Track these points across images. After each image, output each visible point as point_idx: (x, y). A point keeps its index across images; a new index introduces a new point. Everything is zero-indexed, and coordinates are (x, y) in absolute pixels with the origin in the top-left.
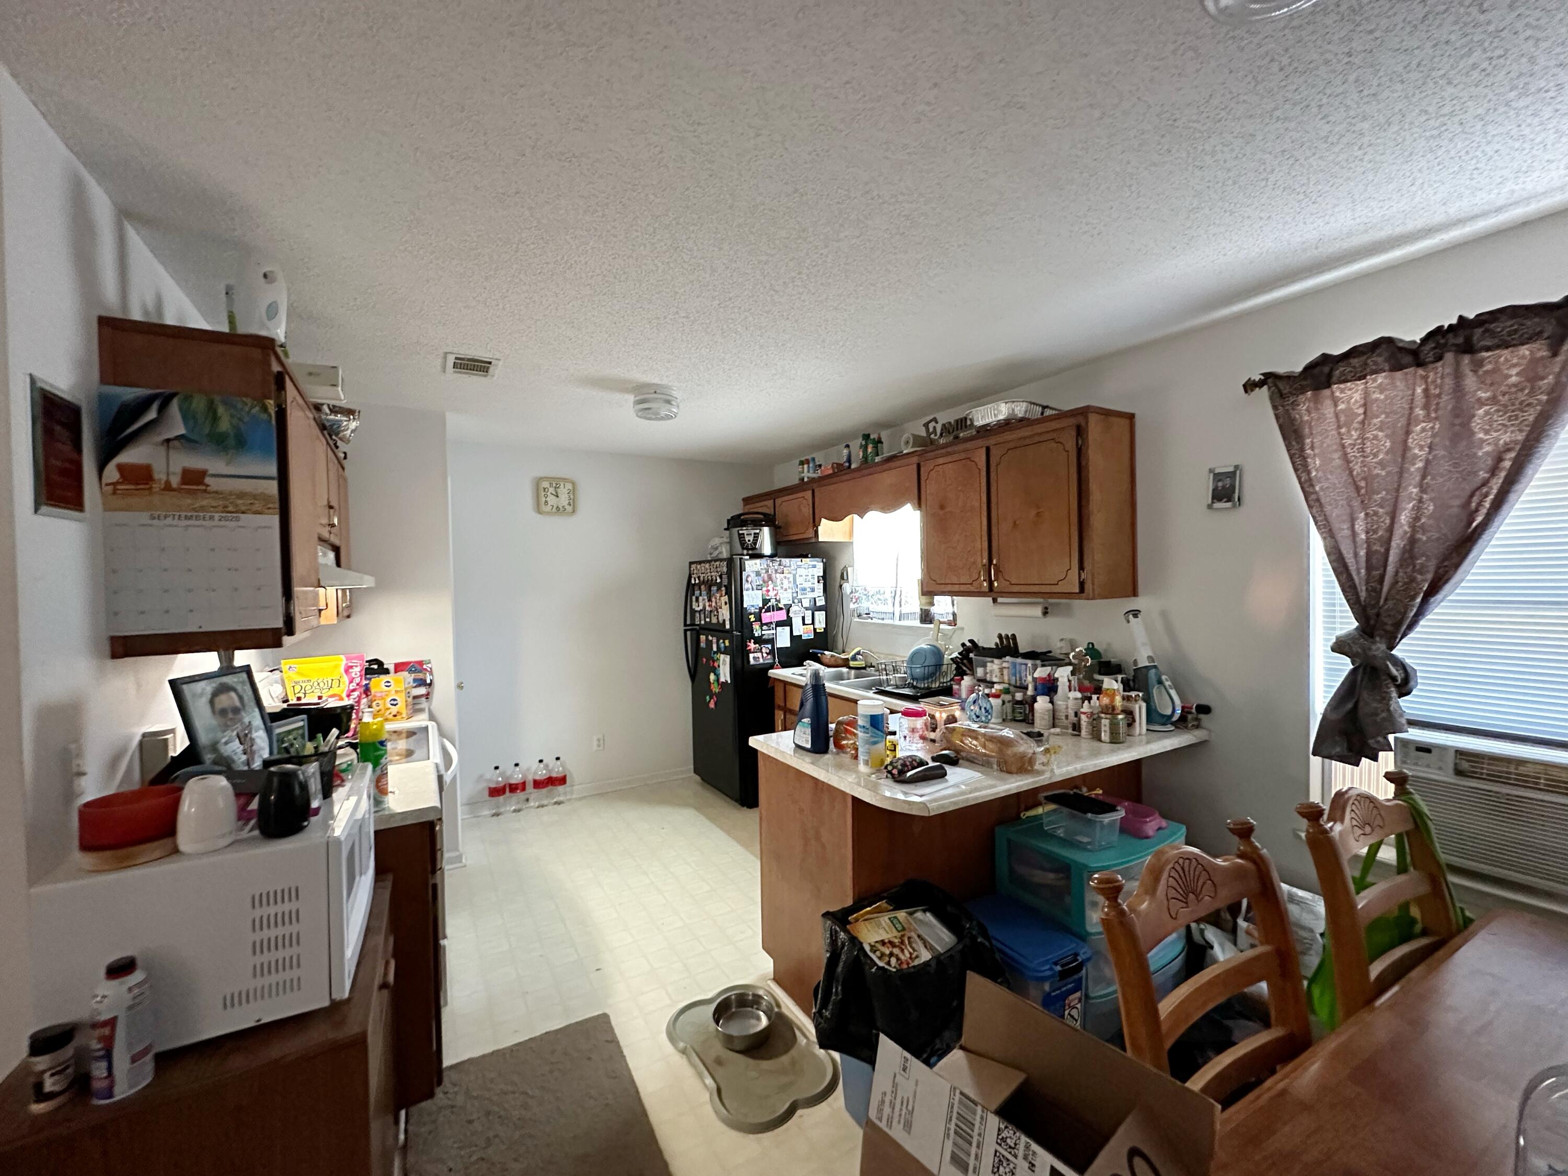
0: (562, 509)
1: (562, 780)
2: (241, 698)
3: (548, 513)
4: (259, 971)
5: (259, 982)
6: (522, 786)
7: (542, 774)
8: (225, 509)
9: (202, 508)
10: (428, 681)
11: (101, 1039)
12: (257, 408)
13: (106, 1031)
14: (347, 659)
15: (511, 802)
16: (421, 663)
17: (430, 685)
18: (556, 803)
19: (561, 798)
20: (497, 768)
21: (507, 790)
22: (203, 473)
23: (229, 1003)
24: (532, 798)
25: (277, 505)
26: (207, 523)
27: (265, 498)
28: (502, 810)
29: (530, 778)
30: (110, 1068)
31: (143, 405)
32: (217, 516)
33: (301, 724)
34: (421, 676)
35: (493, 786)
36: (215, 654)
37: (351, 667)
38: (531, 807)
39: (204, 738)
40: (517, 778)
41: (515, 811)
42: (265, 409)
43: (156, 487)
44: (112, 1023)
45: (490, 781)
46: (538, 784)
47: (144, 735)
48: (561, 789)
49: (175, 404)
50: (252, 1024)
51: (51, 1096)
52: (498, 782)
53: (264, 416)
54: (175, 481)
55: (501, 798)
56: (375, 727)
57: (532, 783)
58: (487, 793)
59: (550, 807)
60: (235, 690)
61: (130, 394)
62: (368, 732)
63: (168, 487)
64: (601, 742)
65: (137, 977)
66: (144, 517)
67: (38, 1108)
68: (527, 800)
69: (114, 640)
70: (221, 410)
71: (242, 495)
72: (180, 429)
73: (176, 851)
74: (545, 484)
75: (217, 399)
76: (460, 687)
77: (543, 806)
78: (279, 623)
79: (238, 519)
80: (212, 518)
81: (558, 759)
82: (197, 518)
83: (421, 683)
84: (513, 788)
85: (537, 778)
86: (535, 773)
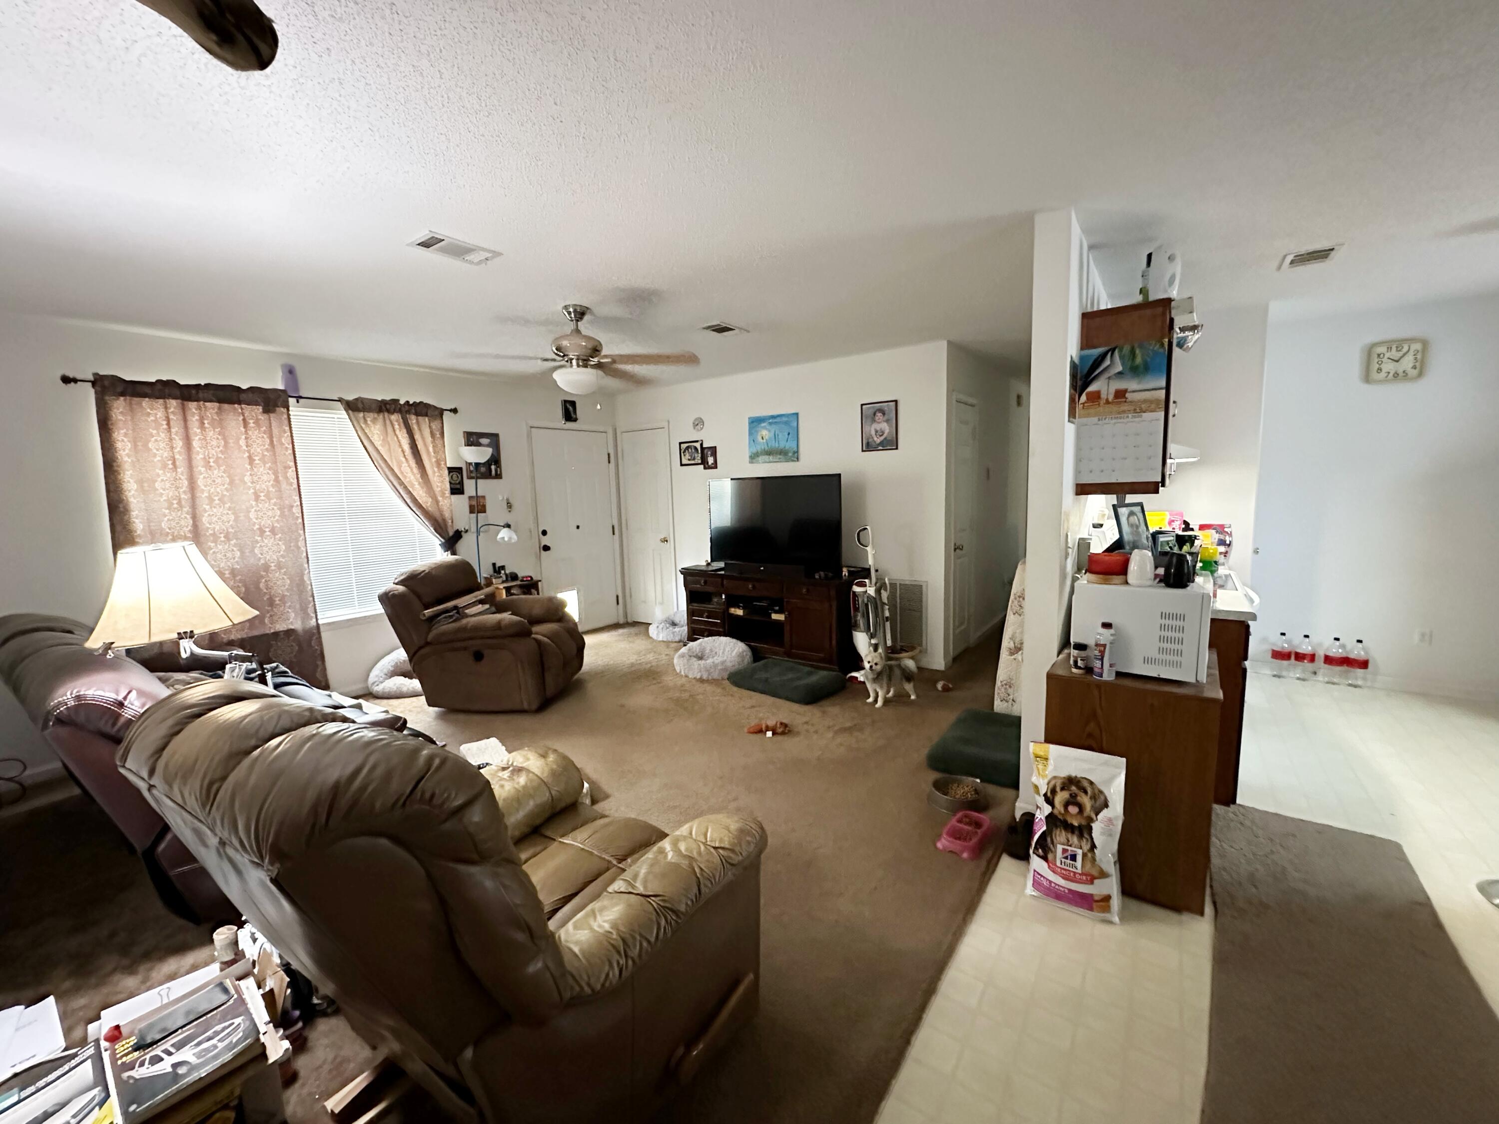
0: (1401, 374)
1: (1364, 664)
2: (1139, 520)
3: (1380, 382)
4: (1161, 650)
5: (1161, 657)
6: (1312, 658)
7: (1336, 651)
8: (1135, 411)
9: (1124, 412)
10: (1228, 542)
11: (1100, 651)
12: (1158, 346)
13: (1102, 648)
14: (1171, 515)
15: (1297, 670)
16: (1222, 527)
17: (1229, 545)
18: (1350, 685)
19: (1360, 683)
20: (1283, 634)
21: (1293, 657)
22: (1125, 391)
23: (1146, 661)
24: (1321, 673)
25: (1164, 406)
26: (1125, 420)
27: (1157, 401)
28: (1284, 673)
29: (1321, 654)
30: (1102, 665)
31: (1103, 357)
32: (1130, 415)
33: (1172, 538)
34: (1222, 537)
35: (1276, 649)
36: (1115, 496)
37: (1173, 521)
38: (1318, 681)
39: (1127, 537)
40: (1305, 648)
41: (1298, 679)
42: (1162, 345)
43: (1102, 402)
44: (1104, 646)
45: (1274, 644)
46: (1328, 660)
47: (1080, 539)
48: (1360, 672)
49: (1117, 351)
50: (1155, 675)
51: (1080, 668)
52: (1283, 647)
53: (1161, 350)
54: (1111, 398)
55: (1285, 663)
56: (1211, 551)
57: (1322, 659)
58: (1270, 655)
59: (1342, 687)
60: (1136, 515)
61: (1097, 352)
62: (1207, 554)
63: (1107, 402)
64: (1427, 637)
65: (1112, 631)
66: (1095, 419)
67: (1074, 670)
68: (1315, 673)
69: (1078, 485)
70: (1138, 351)
71: (1145, 401)
72: (1119, 368)
73: (1127, 583)
74: (1382, 349)
75: (1136, 345)
76: (1256, 552)
77: (1334, 683)
78: (1159, 480)
79: (1141, 416)
80: (1128, 417)
81: (1360, 641)
82: (1120, 418)
83: (1222, 543)
84: (1300, 657)
85: (1330, 654)
86: (1327, 649)
